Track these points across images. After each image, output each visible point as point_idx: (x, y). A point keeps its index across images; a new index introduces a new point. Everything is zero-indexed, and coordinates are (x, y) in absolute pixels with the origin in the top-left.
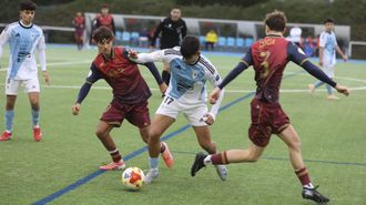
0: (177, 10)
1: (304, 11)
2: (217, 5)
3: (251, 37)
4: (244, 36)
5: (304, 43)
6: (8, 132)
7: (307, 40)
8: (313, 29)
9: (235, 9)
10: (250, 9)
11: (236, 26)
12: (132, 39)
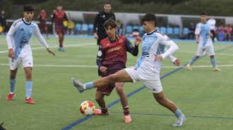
0: (109, 5)
1: (217, 7)
2: (152, 3)
3: (178, 27)
4: (173, 26)
5: (217, 30)
6: (11, 93)
7: (220, 28)
8: (224, 20)
9: (166, 6)
10: (177, 6)
11: (167, 18)
12: (89, 29)
